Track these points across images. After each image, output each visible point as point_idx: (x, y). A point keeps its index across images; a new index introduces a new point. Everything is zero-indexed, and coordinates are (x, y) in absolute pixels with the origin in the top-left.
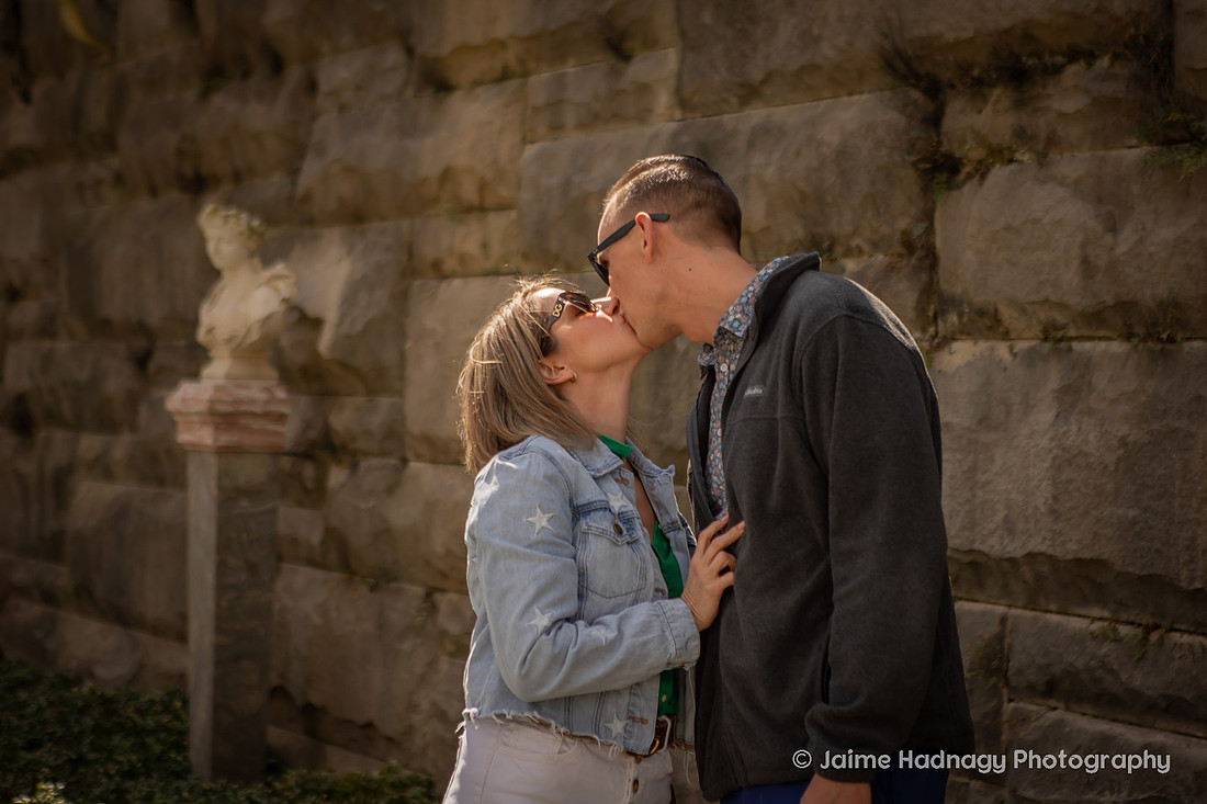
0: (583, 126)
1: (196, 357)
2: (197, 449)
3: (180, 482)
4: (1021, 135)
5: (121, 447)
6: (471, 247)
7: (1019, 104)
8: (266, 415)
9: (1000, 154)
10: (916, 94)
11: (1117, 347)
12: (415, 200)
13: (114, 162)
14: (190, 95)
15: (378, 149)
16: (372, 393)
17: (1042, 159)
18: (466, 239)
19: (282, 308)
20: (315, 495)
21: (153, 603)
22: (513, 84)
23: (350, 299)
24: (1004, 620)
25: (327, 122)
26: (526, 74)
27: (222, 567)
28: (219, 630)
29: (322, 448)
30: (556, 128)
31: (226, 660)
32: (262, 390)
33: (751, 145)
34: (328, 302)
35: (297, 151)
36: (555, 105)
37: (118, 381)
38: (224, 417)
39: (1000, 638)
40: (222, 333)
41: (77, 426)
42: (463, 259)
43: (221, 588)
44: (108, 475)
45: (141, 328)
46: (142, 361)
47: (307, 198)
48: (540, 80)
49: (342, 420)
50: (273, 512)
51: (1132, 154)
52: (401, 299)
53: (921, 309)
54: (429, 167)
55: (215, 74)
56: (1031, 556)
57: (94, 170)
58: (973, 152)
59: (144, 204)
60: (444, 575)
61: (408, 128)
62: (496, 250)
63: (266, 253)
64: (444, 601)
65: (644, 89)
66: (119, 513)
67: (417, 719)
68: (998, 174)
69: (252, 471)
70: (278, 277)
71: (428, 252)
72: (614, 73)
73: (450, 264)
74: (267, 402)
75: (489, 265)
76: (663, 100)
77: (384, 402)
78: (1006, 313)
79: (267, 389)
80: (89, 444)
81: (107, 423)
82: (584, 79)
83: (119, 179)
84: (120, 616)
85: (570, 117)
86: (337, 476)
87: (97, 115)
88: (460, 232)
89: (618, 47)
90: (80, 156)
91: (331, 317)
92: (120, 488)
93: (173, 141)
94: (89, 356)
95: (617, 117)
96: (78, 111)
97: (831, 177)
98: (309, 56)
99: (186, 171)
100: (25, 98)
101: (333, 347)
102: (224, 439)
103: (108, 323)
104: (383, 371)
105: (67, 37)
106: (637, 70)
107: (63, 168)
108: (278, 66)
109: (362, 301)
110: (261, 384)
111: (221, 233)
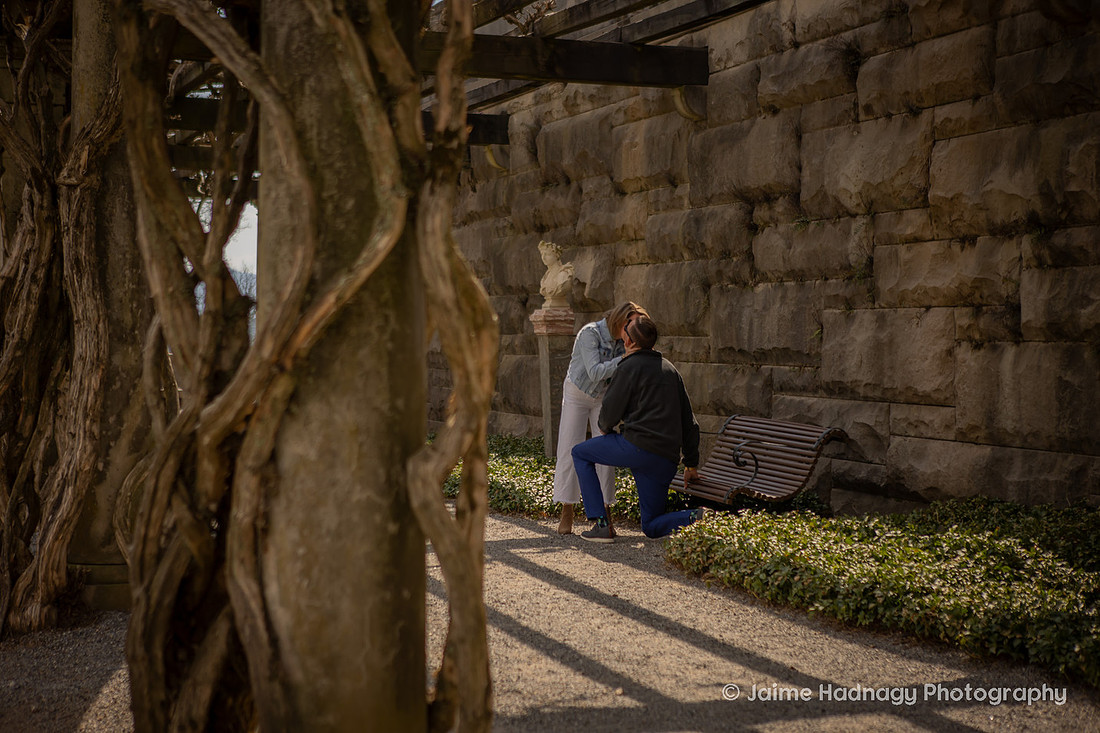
0: (664, 210)
2: (541, 335)
3: (537, 350)
4: (771, 218)
5: (518, 339)
6: (633, 254)
7: (769, 208)
8: (565, 320)
9: (767, 224)
10: (747, 205)
11: (793, 283)
12: (615, 237)
13: (509, 218)
14: (538, 191)
15: (602, 217)
17: (775, 226)
18: (632, 251)
19: (570, 279)
21: (532, 404)
22: (644, 193)
23: (594, 275)
24: (772, 369)
25: (585, 205)
26: (648, 190)
30: (657, 210)
32: (563, 312)
33: (708, 219)
34: (587, 276)
35: (576, 216)
36: (656, 202)
37: (515, 312)
38: (550, 322)
39: (771, 375)
40: (548, 291)
42: (631, 258)
43: (551, 387)
44: (514, 353)
45: (523, 289)
46: (524, 303)
47: (579, 235)
48: (652, 193)
51: (793, 225)
52: (612, 274)
53: (751, 273)
54: (618, 225)
55: (546, 184)
56: (774, 348)
57: (502, 223)
58: (760, 223)
59: (522, 237)
61: (612, 210)
62: (641, 255)
63: (563, 258)
65: (680, 198)
66: (518, 367)
68: (767, 230)
69: (562, 342)
70: (568, 268)
71: (620, 257)
72: (673, 191)
73: (627, 261)
74: (566, 316)
75: (639, 261)
76: (686, 202)
78: (769, 275)
79: (566, 311)
82: (663, 192)
83: (512, 226)
84: (521, 410)
85: (661, 207)
87: (502, 200)
88: (630, 248)
89: (673, 182)
90: (497, 216)
91: (588, 282)
92: (519, 357)
93: (532, 211)
94: (504, 302)
95: (673, 207)
96: (495, 196)
97: (727, 231)
98: (580, 178)
99: (537, 223)
100: (474, 190)
101: (590, 293)
102: (550, 331)
103: (510, 286)
104: (607, 302)
105: (489, 166)
106: (679, 191)
107: (490, 221)
108: (568, 182)
109: (599, 275)
110: (564, 309)
111: (546, 251)
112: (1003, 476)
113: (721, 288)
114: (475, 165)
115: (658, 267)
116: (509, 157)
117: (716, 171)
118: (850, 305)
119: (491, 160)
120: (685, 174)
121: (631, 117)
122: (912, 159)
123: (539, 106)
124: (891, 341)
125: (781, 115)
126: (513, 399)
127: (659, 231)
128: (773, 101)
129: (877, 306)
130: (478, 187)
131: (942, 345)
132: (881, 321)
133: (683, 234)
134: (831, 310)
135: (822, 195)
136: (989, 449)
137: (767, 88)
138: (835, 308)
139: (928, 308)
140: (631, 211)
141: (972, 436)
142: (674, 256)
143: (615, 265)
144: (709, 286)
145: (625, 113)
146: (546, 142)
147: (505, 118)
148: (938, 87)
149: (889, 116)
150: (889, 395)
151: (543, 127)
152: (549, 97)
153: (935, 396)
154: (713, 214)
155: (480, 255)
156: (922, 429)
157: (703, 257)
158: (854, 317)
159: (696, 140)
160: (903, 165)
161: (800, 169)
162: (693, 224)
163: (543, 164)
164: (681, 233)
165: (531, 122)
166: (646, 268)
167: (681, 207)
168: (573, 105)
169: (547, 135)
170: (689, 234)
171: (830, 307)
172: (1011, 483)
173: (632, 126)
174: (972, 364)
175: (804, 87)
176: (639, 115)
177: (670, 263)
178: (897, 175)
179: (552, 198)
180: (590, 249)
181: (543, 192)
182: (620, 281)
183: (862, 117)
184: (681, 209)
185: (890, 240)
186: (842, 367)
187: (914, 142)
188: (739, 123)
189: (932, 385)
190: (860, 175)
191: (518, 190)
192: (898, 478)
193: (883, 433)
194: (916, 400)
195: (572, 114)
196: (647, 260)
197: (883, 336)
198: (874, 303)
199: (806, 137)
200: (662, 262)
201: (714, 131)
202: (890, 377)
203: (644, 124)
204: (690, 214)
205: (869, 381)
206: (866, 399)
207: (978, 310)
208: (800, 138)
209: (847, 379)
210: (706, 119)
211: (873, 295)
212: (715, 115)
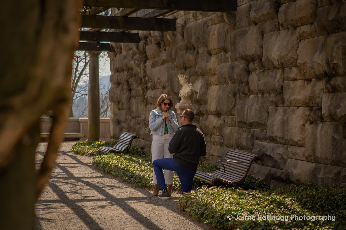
0: (223, 63)
1: (180, 99)
2: (179, 114)
9: (253, 70)
12: (207, 73)
13: (175, 63)
14: (184, 52)
15: (204, 64)
16: (204, 104)
19: (190, 91)
22: (217, 55)
23: (201, 89)
24: (254, 130)
25: (199, 59)
26: (219, 54)
29: (200, 113)
34: (198, 89)
35: (196, 64)
36: (221, 59)
39: (254, 133)
42: (213, 82)
47: (197, 72)
49: (202, 109)
52: (207, 89)
54: (208, 68)
55: (187, 49)
57: (174, 65)
58: (251, 70)
61: (207, 61)
62: (216, 81)
65: (228, 58)
68: (253, 73)
70: (190, 86)
71: (209, 81)
72: (226, 55)
73: (212, 83)
74: (189, 106)
75: (215, 83)
76: (230, 59)
77: (206, 106)
79: (189, 104)
82: (223, 55)
83: (177, 67)
85: (222, 61)
86: (201, 118)
87: (173, 55)
88: (212, 78)
89: (226, 51)
90: (172, 62)
91: (198, 92)
93: (182, 60)
95: (226, 61)
96: (171, 54)
97: (241, 73)
98: (198, 47)
99: (184, 66)
100: (165, 50)
101: (199, 97)
104: (205, 101)
105: (169, 41)
107: (170, 63)
108: (194, 49)
109: (202, 89)
110: (188, 103)
111: (181, 79)
113: (240, 96)
114: (165, 39)
115: (221, 86)
116: (176, 37)
118: (276, 105)
119: (169, 38)
120: (229, 48)
121: (214, 23)
122: (293, 47)
123: (185, 16)
124: (287, 120)
125: (258, 26)
127: (221, 71)
128: (255, 20)
129: (284, 106)
131: (301, 122)
132: (285, 112)
133: (228, 73)
134: (271, 107)
135: (268, 59)
138: (273, 106)
139: (298, 107)
140: (213, 63)
142: (226, 82)
143: (207, 85)
144: (236, 95)
145: (212, 21)
146: (187, 31)
147: (175, 20)
149: (288, 29)
150: (287, 142)
151: (187, 25)
154: (237, 65)
155: (166, 78)
157: (234, 83)
158: (277, 110)
159: (233, 34)
163: (186, 40)
164: (227, 72)
165: (183, 23)
166: (217, 87)
167: (228, 62)
168: (195, 16)
169: (187, 29)
171: (271, 105)
173: (214, 26)
176: (216, 22)
177: (225, 85)
178: (288, 53)
179: (188, 56)
180: (200, 78)
182: (209, 92)
185: (288, 79)
186: (273, 130)
187: (294, 40)
188: (246, 28)
190: (278, 52)
191: (179, 51)
195: (196, 20)
196: (218, 83)
198: (283, 104)
199: (265, 35)
200: (223, 84)
201: (238, 31)
202: (287, 135)
203: (218, 25)
204: (231, 65)
205: (281, 136)
206: (281, 143)
208: (263, 36)
209: (274, 135)
210: (236, 25)
211: (283, 101)
212: (238, 24)
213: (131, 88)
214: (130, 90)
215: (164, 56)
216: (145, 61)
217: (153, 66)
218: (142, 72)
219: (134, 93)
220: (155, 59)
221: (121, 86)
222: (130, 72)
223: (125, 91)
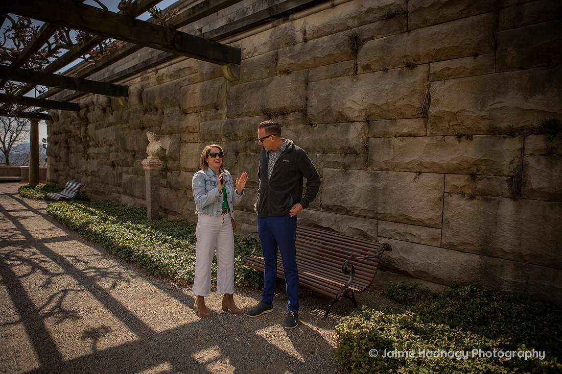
0: (210, 120)
2: (147, 170)
3: (143, 175)
4: (283, 123)
5: (131, 169)
6: (191, 138)
7: (283, 118)
8: (158, 164)
10: (267, 117)
12: (182, 131)
13: (128, 124)
14: (141, 114)
15: (175, 123)
16: (174, 161)
17: (287, 127)
18: (191, 137)
19: (160, 148)
20: (165, 177)
21: (137, 193)
22: (198, 113)
23: (170, 146)
25: (166, 118)
26: (201, 112)
27: (151, 188)
28: (151, 198)
29: (166, 169)
30: (206, 120)
31: (153, 202)
32: (157, 161)
33: (239, 123)
34: (167, 147)
35: (160, 124)
36: (206, 117)
37: (130, 159)
38: (151, 165)
40: (150, 151)
41: (123, 166)
42: (190, 140)
43: (151, 191)
44: (129, 174)
45: (134, 151)
46: (134, 156)
47: (163, 130)
48: (203, 113)
49: (169, 165)
50: (159, 179)
51: (301, 126)
52: (179, 146)
54: (184, 126)
55: (146, 111)
57: (125, 126)
59: (133, 131)
60: (188, 189)
61: (179, 120)
62: (196, 139)
63: (157, 139)
64: (188, 193)
65: (221, 114)
66: (131, 179)
67: (184, 210)
69: (156, 173)
70: (159, 143)
71: (184, 139)
72: (216, 112)
73: (188, 141)
75: (194, 141)
76: (224, 116)
77: (177, 162)
80: (125, 169)
81: (128, 166)
82: (211, 113)
83: (129, 127)
84: (132, 196)
85: (208, 119)
86: (169, 174)
87: (125, 117)
88: (189, 136)
90: (122, 124)
91: (168, 149)
92: (131, 176)
93: (139, 121)
94: (125, 155)
95: (216, 118)
96: (121, 116)
97: (253, 129)
98: (163, 108)
99: (141, 126)
100: (112, 114)
101: (168, 154)
102: (151, 168)
103: (128, 150)
104: (176, 157)
105: (120, 105)
106: (220, 111)
107: (119, 126)
108: (157, 110)
109: (173, 146)
110: (157, 159)
111: (150, 136)
112: (498, 275)
113: (246, 154)
114: (113, 105)
116: (128, 102)
117: (246, 102)
118: (346, 167)
119: (121, 103)
120: (224, 104)
121: (192, 82)
122: (414, 91)
123: (143, 82)
124: (385, 189)
125: (293, 75)
126: (128, 192)
127: (208, 128)
128: (289, 68)
129: (369, 168)
130: (114, 113)
131: (436, 195)
132: (375, 177)
134: (329, 169)
135: (328, 111)
136: (477, 257)
137: (285, 61)
138: (333, 168)
139: (420, 173)
140: (191, 120)
141: (460, 247)
142: (216, 139)
143: (181, 142)
144: (238, 153)
145: (189, 80)
146: (147, 95)
147: (127, 87)
148: (438, 51)
149: (385, 70)
150: (379, 217)
151: (145, 90)
152: (148, 78)
153: (427, 222)
154: (242, 122)
155: (114, 138)
156: (409, 237)
157: (234, 140)
158: (350, 173)
159: (233, 90)
160: (405, 94)
161: (307, 99)
162: (230, 126)
163: (145, 103)
164: (222, 129)
165: (139, 87)
166: (198, 145)
168: (161, 80)
169: (147, 93)
170: (227, 130)
171: (328, 167)
172: (506, 281)
173: (193, 85)
174: (467, 208)
175: (314, 59)
176: (196, 81)
178: (400, 99)
179: (149, 116)
180: (167, 136)
181: (144, 114)
182: (184, 149)
183: (360, 71)
184: (221, 119)
185: (385, 135)
186: (343, 199)
187: (415, 82)
188: (261, 80)
189: (426, 216)
190: (365, 100)
191: (132, 114)
192: (389, 261)
193: (372, 235)
194: (406, 221)
195: (159, 83)
196: (199, 141)
197: (380, 185)
198: (367, 167)
199: (311, 84)
200: (208, 142)
201: (243, 85)
202: (383, 207)
203: (200, 85)
204: (226, 122)
205: (366, 208)
206: (357, 216)
207: (473, 176)
208: (307, 84)
209: (347, 205)
210: (239, 80)
211: (368, 163)
212: (245, 77)
213: (70, 146)
214: (69, 148)
215: (111, 119)
216: (87, 125)
217: (97, 128)
218: (82, 133)
219: (72, 150)
220: (98, 123)
221: (58, 144)
222: (69, 133)
223: (62, 148)
